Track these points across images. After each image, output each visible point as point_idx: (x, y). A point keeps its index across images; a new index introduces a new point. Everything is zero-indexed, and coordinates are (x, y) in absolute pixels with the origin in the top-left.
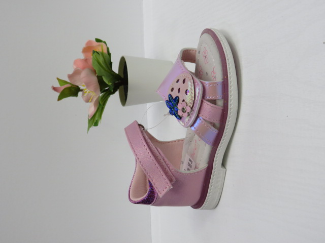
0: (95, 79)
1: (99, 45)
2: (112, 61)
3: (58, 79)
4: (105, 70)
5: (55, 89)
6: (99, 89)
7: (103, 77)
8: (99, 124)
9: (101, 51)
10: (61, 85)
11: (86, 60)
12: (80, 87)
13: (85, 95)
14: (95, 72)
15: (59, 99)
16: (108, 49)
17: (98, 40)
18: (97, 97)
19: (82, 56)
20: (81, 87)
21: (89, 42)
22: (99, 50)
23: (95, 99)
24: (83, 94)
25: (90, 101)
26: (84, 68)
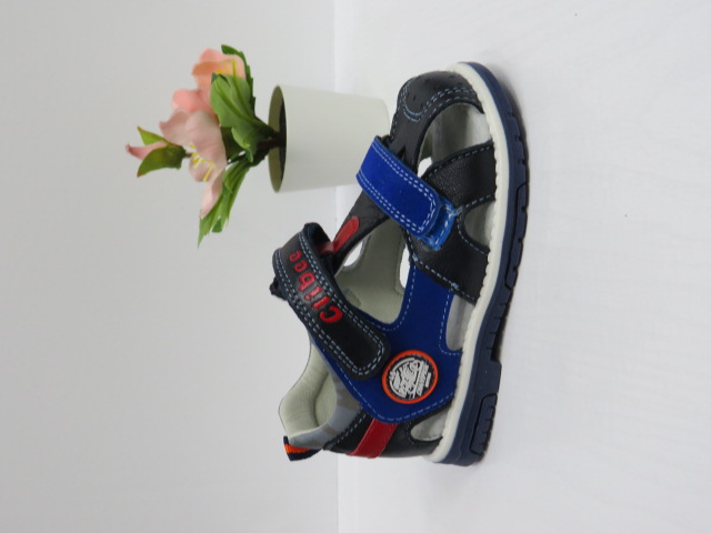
0: (216, 134)
1: (229, 61)
2: (254, 95)
3: (140, 129)
4: (239, 116)
5: (132, 151)
6: (224, 156)
7: (233, 131)
8: (224, 228)
9: (231, 73)
10: (146, 143)
11: (198, 93)
12: (185, 148)
13: (196, 166)
14: (215, 118)
15: (141, 172)
16: (247, 69)
17: (227, 50)
18: (220, 171)
19: (192, 84)
20: (188, 149)
21: (208, 54)
22: (227, 71)
23: (215, 176)
24: (192, 163)
25: (205, 179)
26: (193, 110)
